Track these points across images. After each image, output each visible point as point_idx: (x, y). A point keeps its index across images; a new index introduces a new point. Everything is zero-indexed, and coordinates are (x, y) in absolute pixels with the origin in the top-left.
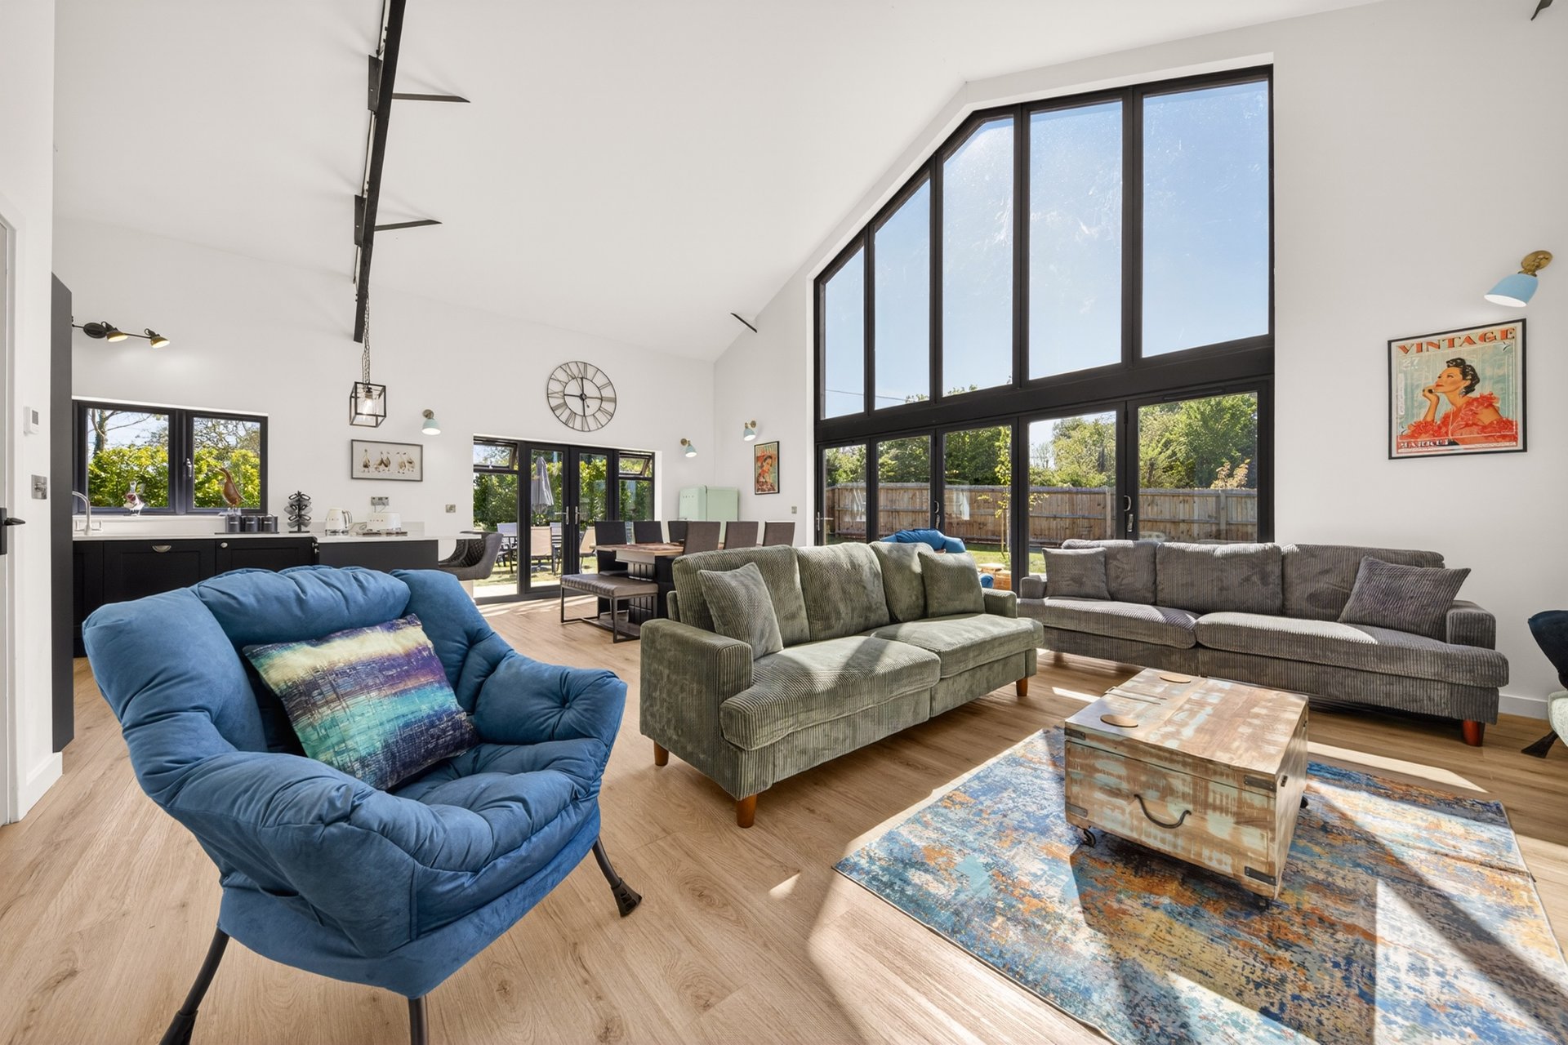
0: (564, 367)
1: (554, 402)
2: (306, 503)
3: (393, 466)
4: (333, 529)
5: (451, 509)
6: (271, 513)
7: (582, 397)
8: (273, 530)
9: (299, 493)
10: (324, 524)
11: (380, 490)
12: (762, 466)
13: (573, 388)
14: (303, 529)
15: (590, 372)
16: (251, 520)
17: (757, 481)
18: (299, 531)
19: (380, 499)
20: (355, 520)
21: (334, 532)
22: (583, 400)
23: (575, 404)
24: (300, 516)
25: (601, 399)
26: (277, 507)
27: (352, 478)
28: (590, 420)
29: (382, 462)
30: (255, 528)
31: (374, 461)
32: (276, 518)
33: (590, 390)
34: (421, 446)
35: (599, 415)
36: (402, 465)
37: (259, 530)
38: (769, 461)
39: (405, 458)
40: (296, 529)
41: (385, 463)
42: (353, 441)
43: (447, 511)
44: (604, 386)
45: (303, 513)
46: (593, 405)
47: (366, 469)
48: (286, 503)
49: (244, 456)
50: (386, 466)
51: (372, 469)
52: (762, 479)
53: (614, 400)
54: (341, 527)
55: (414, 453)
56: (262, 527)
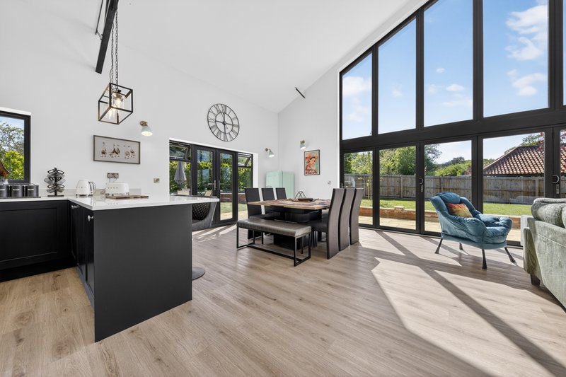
0: (216, 106)
1: (211, 124)
2: (61, 176)
3: (122, 155)
4: (82, 193)
5: (157, 180)
6: (33, 182)
7: (224, 123)
8: (35, 194)
9: (56, 169)
10: (75, 190)
11: (113, 168)
12: (309, 162)
13: (220, 118)
14: (59, 193)
15: (228, 110)
16: (16, 187)
17: (306, 169)
18: (56, 195)
19: (113, 174)
20: (97, 188)
21: (82, 196)
22: (224, 125)
23: (221, 126)
24: (56, 185)
25: (233, 125)
26: (38, 178)
27: (94, 160)
28: (228, 135)
29: (114, 151)
30: (20, 194)
31: (109, 149)
32: (37, 187)
33: (228, 120)
34: (139, 143)
35: (232, 133)
36: (127, 154)
37: (23, 196)
38: (314, 159)
39: (129, 150)
40: (53, 194)
41: (116, 152)
42: (94, 136)
43: (155, 182)
44: (234, 119)
45: (58, 183)
46: (229, 127)
47: (104, 155)
48: (46, 175)
49: (13, 154)
50: (117, 153)
51: (108, 155)
52: (309, 168)
53: (238, 126)
54: (88, 192)
55: (135, 147)
56: (26, 193)
